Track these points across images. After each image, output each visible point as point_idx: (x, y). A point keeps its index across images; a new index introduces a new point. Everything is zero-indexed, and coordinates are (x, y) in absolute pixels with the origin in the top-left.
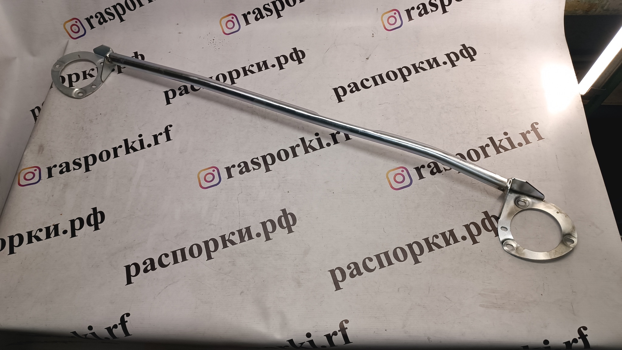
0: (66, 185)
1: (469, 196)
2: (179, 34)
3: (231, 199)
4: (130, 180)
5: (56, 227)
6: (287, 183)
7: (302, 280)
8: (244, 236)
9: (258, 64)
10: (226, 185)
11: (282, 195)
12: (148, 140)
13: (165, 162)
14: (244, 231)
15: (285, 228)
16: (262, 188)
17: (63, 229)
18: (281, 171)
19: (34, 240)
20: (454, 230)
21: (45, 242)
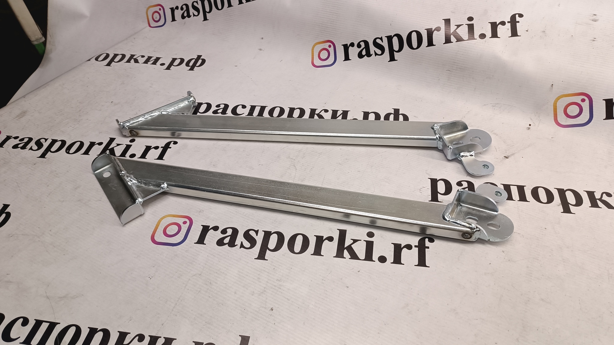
2: (259, 51)
3: (179, 277)
6: (278, 292)
9: (335, 112)
10: (186, 251)
11: (258, 310)
14: (161, 342)
18: (280, 267)
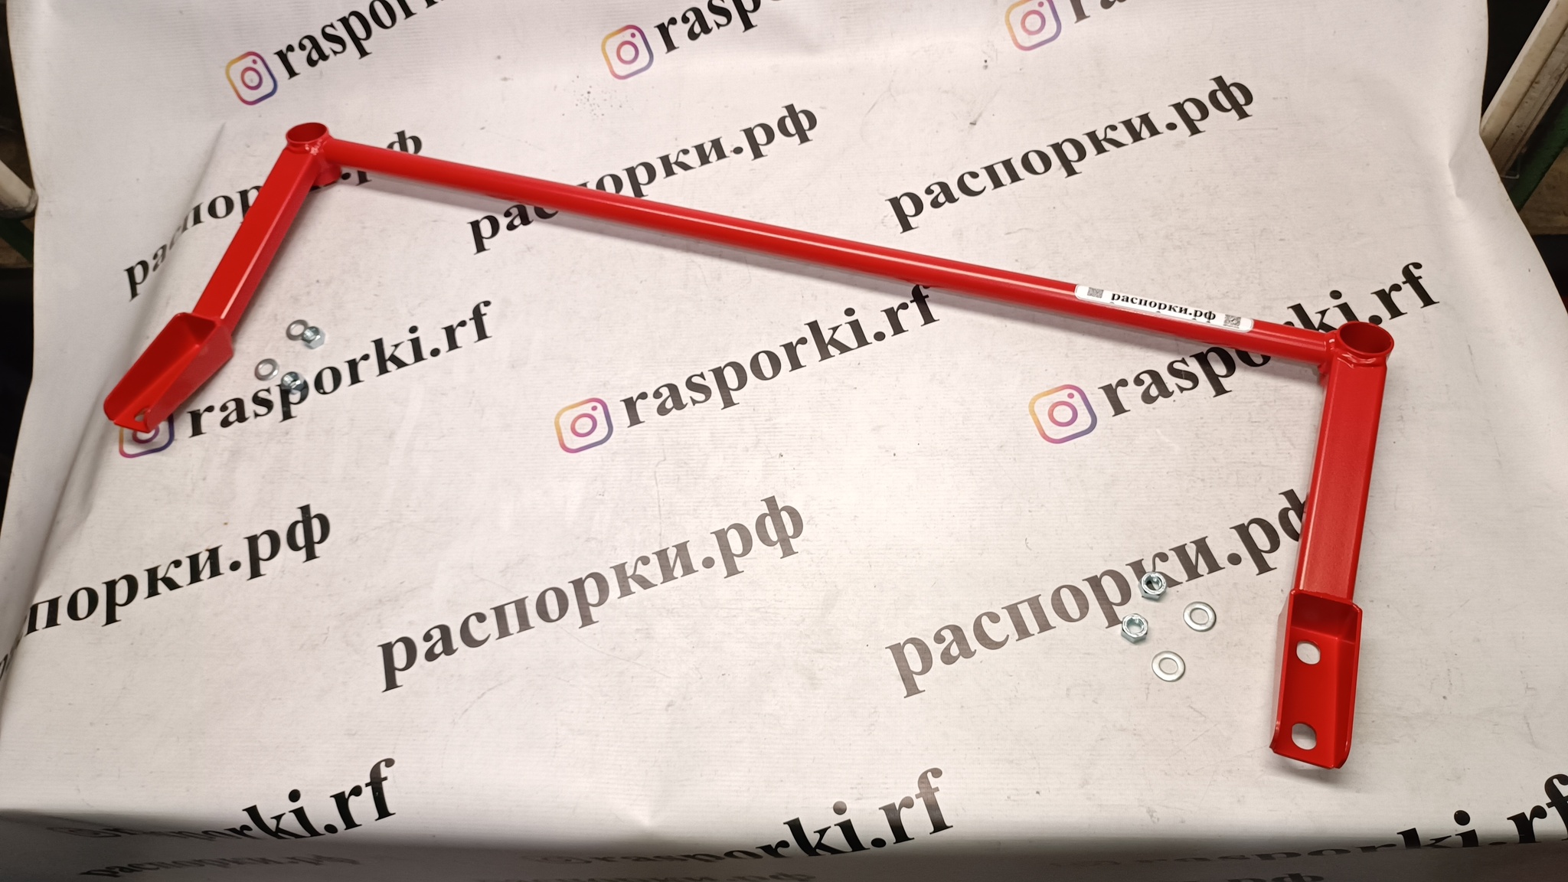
0: (235, 453)
1: (1245, 454)
2: (504, 82)
3: (640, 476)
4: (390, 437)
5: (213, 554)
6: (776, 434)
7: (820, 670)
8: (672, 564)
9: (700, 148)
10: (625, 442)
11: (764, 464)
12: (432, 338)
13: (473, 392)
14: (672, 553)
15: (774, 543)
16: (715, 448)
17: (230, 559)
18: (760, 404)
19: (161, 587)
20: (1207, 540)
21: (188, 591)
